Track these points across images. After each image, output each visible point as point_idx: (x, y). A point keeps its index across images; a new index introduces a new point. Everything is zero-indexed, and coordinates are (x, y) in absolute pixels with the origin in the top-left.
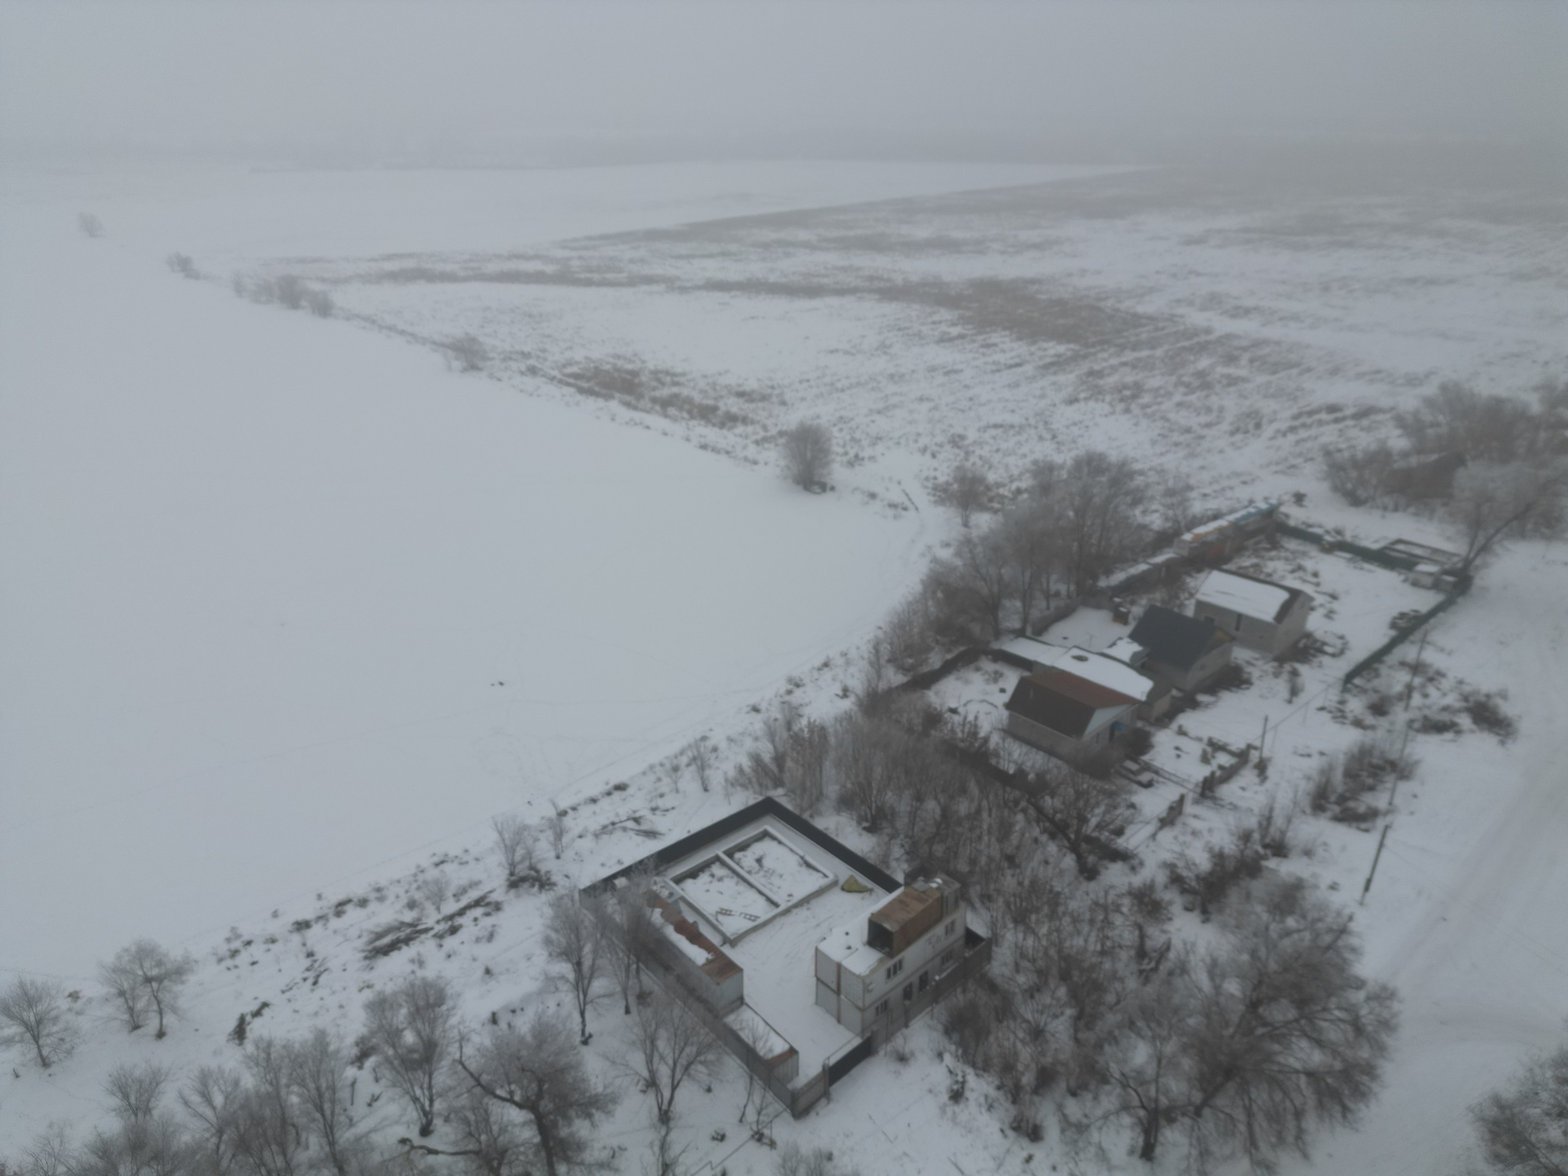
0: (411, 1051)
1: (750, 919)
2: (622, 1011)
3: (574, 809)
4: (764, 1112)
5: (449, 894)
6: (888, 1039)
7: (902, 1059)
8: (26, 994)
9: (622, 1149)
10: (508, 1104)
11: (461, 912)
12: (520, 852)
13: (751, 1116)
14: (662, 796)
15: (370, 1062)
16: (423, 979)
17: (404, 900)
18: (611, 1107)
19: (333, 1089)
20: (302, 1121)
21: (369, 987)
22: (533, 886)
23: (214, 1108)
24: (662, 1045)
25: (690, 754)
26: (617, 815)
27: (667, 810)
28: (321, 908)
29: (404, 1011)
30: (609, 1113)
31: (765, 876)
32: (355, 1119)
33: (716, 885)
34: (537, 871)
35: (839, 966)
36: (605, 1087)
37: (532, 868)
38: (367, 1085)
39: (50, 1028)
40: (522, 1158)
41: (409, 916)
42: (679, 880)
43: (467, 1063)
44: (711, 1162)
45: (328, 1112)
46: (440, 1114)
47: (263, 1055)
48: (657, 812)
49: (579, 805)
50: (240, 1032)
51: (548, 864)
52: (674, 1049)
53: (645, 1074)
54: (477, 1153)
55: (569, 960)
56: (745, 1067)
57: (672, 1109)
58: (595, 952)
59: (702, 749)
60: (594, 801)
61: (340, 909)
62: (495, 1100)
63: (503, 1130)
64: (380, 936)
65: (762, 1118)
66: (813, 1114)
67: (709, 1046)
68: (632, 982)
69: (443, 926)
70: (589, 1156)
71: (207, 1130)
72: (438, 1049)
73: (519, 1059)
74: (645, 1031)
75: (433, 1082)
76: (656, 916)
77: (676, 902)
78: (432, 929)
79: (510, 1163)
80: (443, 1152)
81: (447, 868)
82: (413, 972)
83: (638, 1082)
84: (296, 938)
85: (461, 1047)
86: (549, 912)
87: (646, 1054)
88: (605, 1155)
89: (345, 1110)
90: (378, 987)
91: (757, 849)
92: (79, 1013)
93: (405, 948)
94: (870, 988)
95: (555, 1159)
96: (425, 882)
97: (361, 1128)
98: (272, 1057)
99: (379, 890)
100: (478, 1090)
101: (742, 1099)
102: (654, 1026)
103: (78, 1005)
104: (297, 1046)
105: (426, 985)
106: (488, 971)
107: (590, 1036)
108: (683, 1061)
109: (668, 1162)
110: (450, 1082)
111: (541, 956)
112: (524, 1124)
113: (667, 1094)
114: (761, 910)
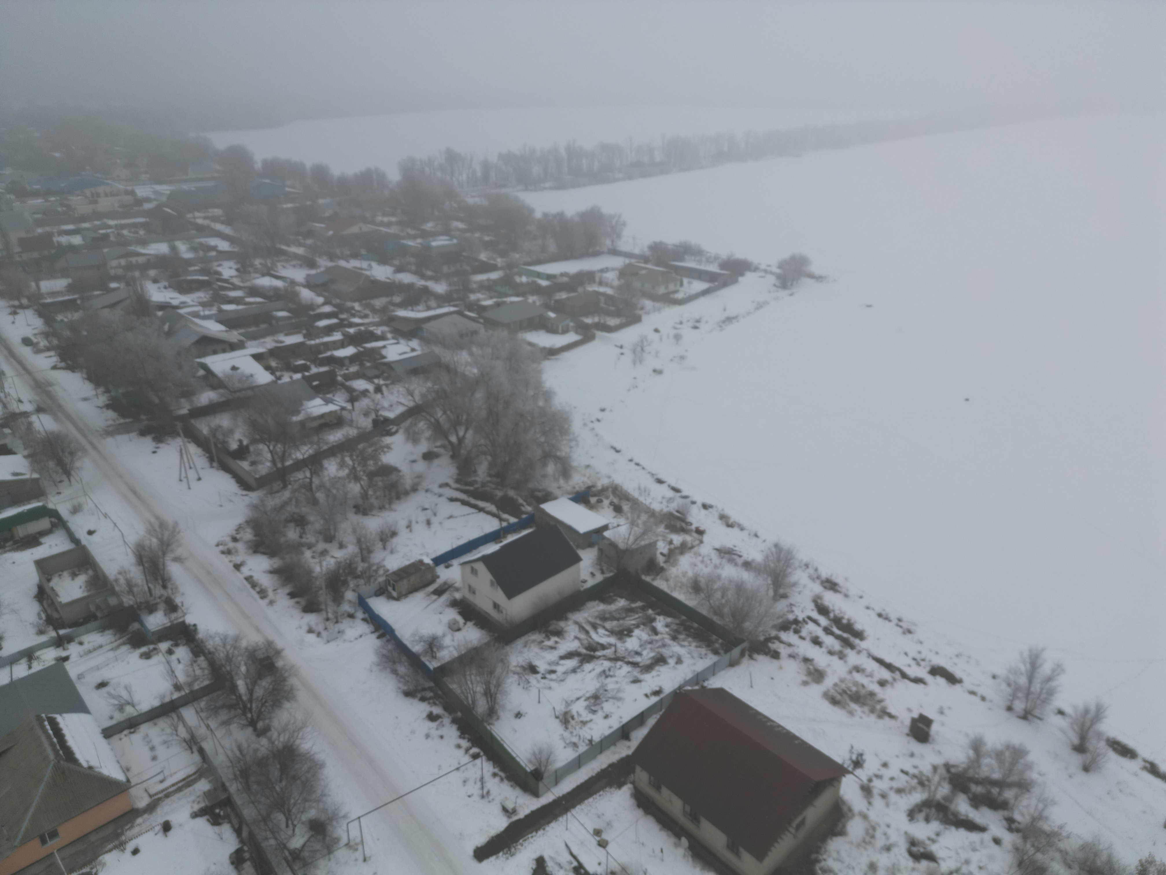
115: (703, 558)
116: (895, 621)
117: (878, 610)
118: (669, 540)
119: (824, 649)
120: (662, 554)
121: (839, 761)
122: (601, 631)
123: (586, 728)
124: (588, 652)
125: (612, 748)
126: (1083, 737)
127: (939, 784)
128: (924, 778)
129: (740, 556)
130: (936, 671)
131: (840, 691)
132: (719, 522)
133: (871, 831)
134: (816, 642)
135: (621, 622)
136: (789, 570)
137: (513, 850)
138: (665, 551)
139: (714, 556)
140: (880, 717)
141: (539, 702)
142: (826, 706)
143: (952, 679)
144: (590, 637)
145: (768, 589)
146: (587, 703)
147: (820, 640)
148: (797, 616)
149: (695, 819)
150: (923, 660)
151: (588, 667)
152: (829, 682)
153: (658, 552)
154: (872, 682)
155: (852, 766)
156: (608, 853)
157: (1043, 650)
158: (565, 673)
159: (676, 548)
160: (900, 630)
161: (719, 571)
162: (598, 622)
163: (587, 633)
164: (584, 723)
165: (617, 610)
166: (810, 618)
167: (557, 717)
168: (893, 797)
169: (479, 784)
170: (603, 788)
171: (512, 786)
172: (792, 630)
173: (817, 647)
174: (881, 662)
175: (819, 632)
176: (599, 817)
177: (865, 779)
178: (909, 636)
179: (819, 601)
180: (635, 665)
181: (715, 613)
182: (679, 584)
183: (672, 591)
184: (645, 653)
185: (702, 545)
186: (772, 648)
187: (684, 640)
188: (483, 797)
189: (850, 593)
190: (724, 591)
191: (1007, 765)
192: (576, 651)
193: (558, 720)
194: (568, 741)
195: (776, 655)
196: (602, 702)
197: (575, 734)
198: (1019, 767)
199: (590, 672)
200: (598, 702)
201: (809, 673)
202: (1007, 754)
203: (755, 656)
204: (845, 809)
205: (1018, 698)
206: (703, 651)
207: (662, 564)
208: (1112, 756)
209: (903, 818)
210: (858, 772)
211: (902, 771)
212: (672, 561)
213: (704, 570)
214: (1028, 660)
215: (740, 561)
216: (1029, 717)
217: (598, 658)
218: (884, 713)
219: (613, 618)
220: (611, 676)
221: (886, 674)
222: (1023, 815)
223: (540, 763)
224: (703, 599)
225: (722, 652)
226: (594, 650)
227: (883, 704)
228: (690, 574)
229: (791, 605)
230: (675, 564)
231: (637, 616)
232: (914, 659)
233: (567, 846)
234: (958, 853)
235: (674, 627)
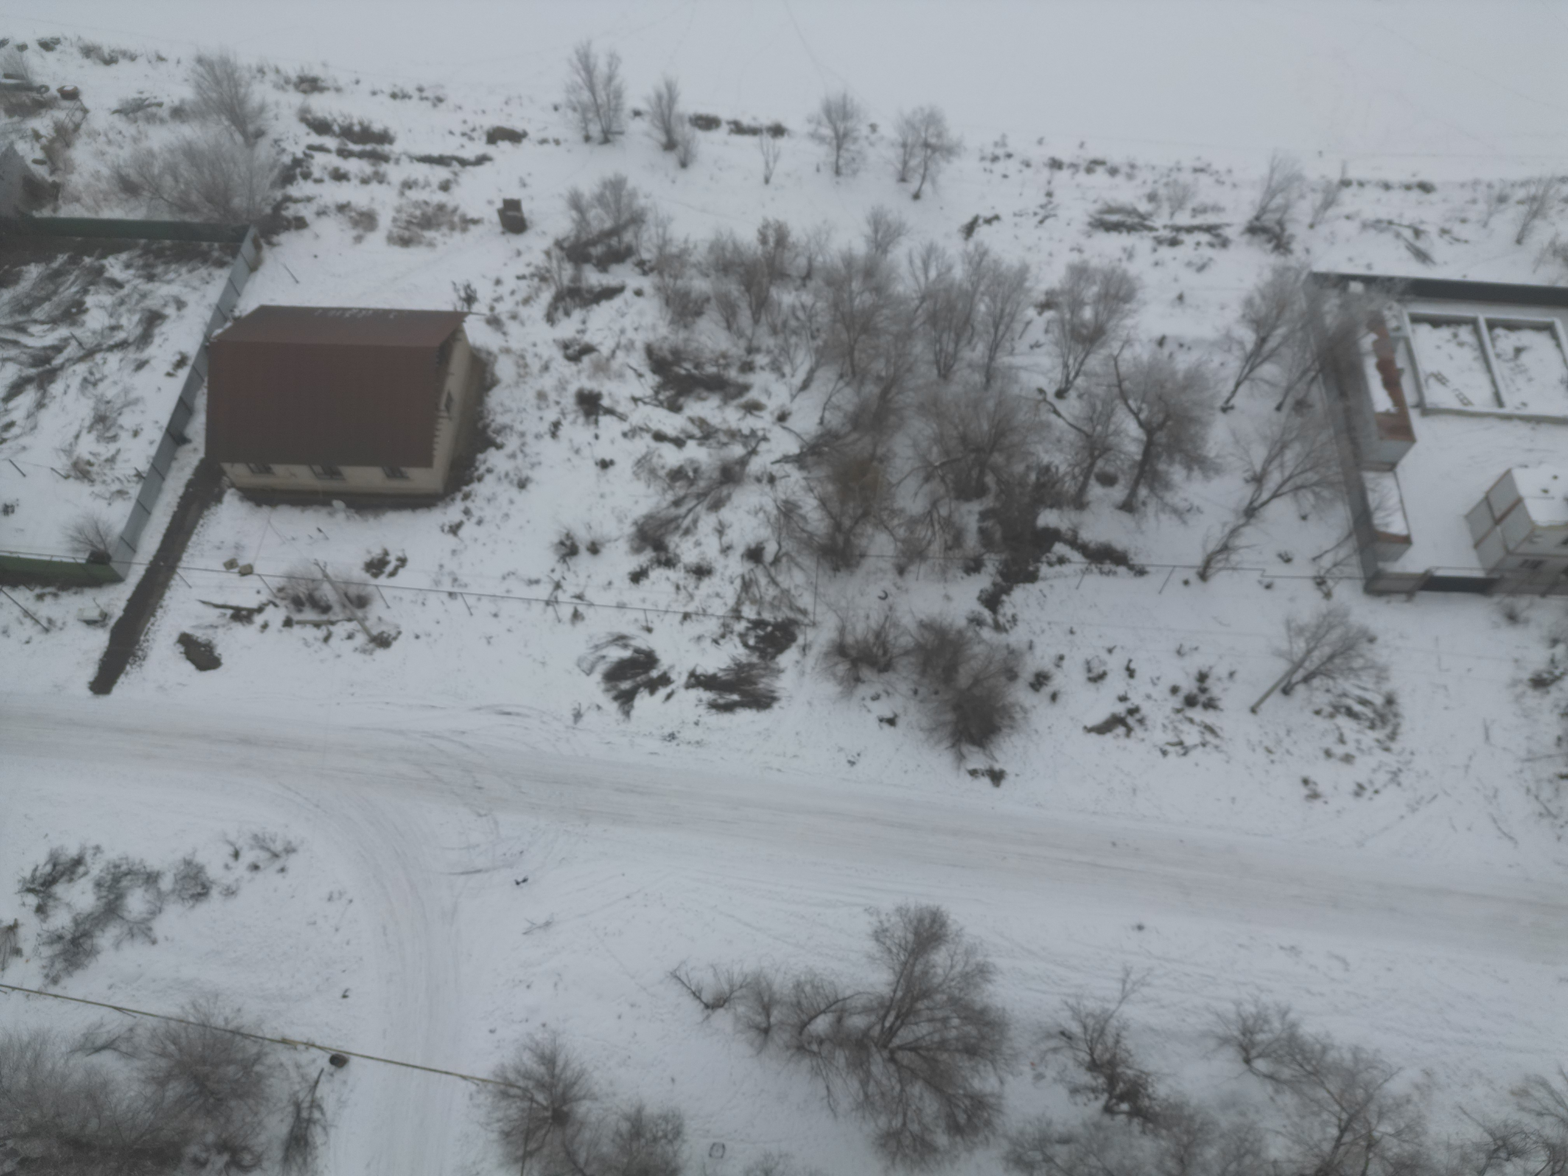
0: (1083, 325)
1: (1461, 401)
2: (1274, 405)
3: (1361, 184)
4: (1340, 567)
5: (1190, 205)
6: (1514, 592)
7: (1512, 618)
8: (844, 106)
9: (1199, 510)
10: (1132, 417)
11: (1190, 230)
12: (1279, 200)
13: (1327, 562)
14: (1464, 221)
15: (1049, 314)
16: (1125, 272)
17: (1148, 189)
18: (1211, 474)
19: (1013, 317)
20: (980, 328)
21: (1080, 251)
22: (1269, 241)
23: (927, 278)
24: (1290, 456)
25: (1533, 190)
26: (1401, 216)
27: (1458, 240)
28: (1078, 157)
29: (1095, 289)
30: (1207, 478)
31: (1512, 369)
32: (1016, 351)
33: (1452, 348)
34: (1283, 229)
35: (1519, 501)
36: (1217, 456)
37: (1281, 223)
38: (1036, 332)
39: (848, 145)
40: (1119, 463)
41: (1144, 207)
42: (1416, 319)
43: (1120, 363)
44: (1264, 571)
45: (1000, 333)
46: (1077, 389)
47: (977, 258)
48: (1447, 237)
49: (1369, 182)
50: (970, 229)
51: (1297, 229)
52: (1297, 466)
53: (1258, 468)
54: (1088, 436)
55: (1257, 331)
56: (1351, 522)
57: (1261, 510)
58: (1285, 339)
59: (1552, 192)
60: (1387, 187)
61: (1093, 165)
62: (1124, 407)
63: (1117, 433)
64: (1111, 210)
65: (1335, 570)
66: (1384, 599)
67: (1331, 485)
68: (1301, 387)
69: (1166, 234)
70: (1169, 497)
71: (915, 291)
72: (1104, 338)
73: (1162, 387)
74: (1283, 434)
75: (1087, 361)
76: (1368, 341)
77: (1397, 339)
78: (1156, 230)
79: (1107, 461)
80: (1064, 418)
81: (1203, 179)
82: (1120, 260)
83: (1247, 471)
84: (1046, 173)
85: (1122, 348)
86: (1268, 275)
87: (1270, 452)
88: (1182, 505)
89: (1013, 339)
90: (1086, 256)
91: (1526, 337)
92: (872, 144)
93: (1124, 235)
94: (1536, 540)
95: (1142, 481)
96: (1176, 182)
97: (1017, 361)
98: (984, 263)
99: (1133, 166)
100: (1116, 390)
101: (1328, 544)
102: (1294, 434)
103: (873, 137)
104: (1004, 266)
105: (1124, 279)
106: (1181, 298)
107: (1232, 408)
108: (1298, 481)
109: (1230, 545)
110: (1098, 369)
111: (1234, 312)
112: (1135, 440)
113: (1265, 496)
114: (1481, 399)
115: (106, 135)
116: (416, 95)
117: (388, 90)
118: (29, 132)
119: (355, 182)
120: (36, 162)
121: (449, 308)
122: (35, 329)
123: (119, 465)
124: (41, 369)
125: (174, 465)
126: (668, 131)
127: (560, 268)
128: (543, 271)
129: (160, 105)
130: (496, 136)
131: (403, 225)
132: (87, 62)
133: (521, 362)
134: (339, 176)
135: (55, 299)
136: (242, 91)
137: (140, 653)
138: (39, 155)
139: (120, 123)
140: (464, 230)
141: (24, 475)
142: (398, 252)
143: (515, 137)
144: (26, 347)
145: (231, 135)
146: (94, 433)
147: (342, 171)
148: (294, 154)
149: (333, 473)
150: (474, 130)
151: (56, 388)
152: (385, 221)
153: (29, 162)
154: (432, 192)
155: (466, 305)
156: (259, 575)
157: (589, 43)
158: (30, 415)
159: (52, 141)
160: (428, 104)
161: (145, 144)
162: (20, 319)
163: (15, 343)
164: (111, 460)
165: (35, 286)
166: (311, 147)
167: (67, 477)
168: (524, 311)
169: (28, 622)
170: (199, 515)
171: (76, 593)
172: (299, 178)
173: (344, 183)
174: (428, 160)
175: (335, 161)
176: (219, 548)
177: (486, 311)
178: (442, 106)
179: (309, 117)
180: (122, 345)
181: (183, 210)
182: (101, 196)
183: (97, 212)
184: (124, 321)
185: (89, 116)
186: (290, 217)
187: (166, 272)
188: (47, 630)
189: (341, 83)
190: (172, 170)
191: (612, 206)
192: (20, 377)
193: (71, 480)
194: (108, 495)
195: (300, 223)
196: (115, 420)
197: (109, 480)
198: (625, 201)
199: (65, 393)
200: (108, 423)
201: (356, 224)
202: (608, 193)
203: (275, 239)
204: (483, 356)
205: (590, 120)
206: (203, 272)
207: (50, 179)
208: (701, 135)
209: (545, 326)
210: (476, 307)
211: (519, 278)
212: (61, 165)
213: (123, 154)
214: (580, 66)
215: (164, 112)
216: (610, 137)
217: (62, 367)
218: (468, 223)
219: (38, 302)
220: (101, 380)
221: (441, 173)
222: (649, 250)
223: (91, 543)
224: (152, 199)
225: (228, 259)
226: (48, 360)
227: (459, 212)
228: (105, 171)
229: (276, 142)
230: (70, 167)
231: (72, 278)
232: (464, 134)
233: (204, 602)
234: (610, 329)
235: (140, 262)
